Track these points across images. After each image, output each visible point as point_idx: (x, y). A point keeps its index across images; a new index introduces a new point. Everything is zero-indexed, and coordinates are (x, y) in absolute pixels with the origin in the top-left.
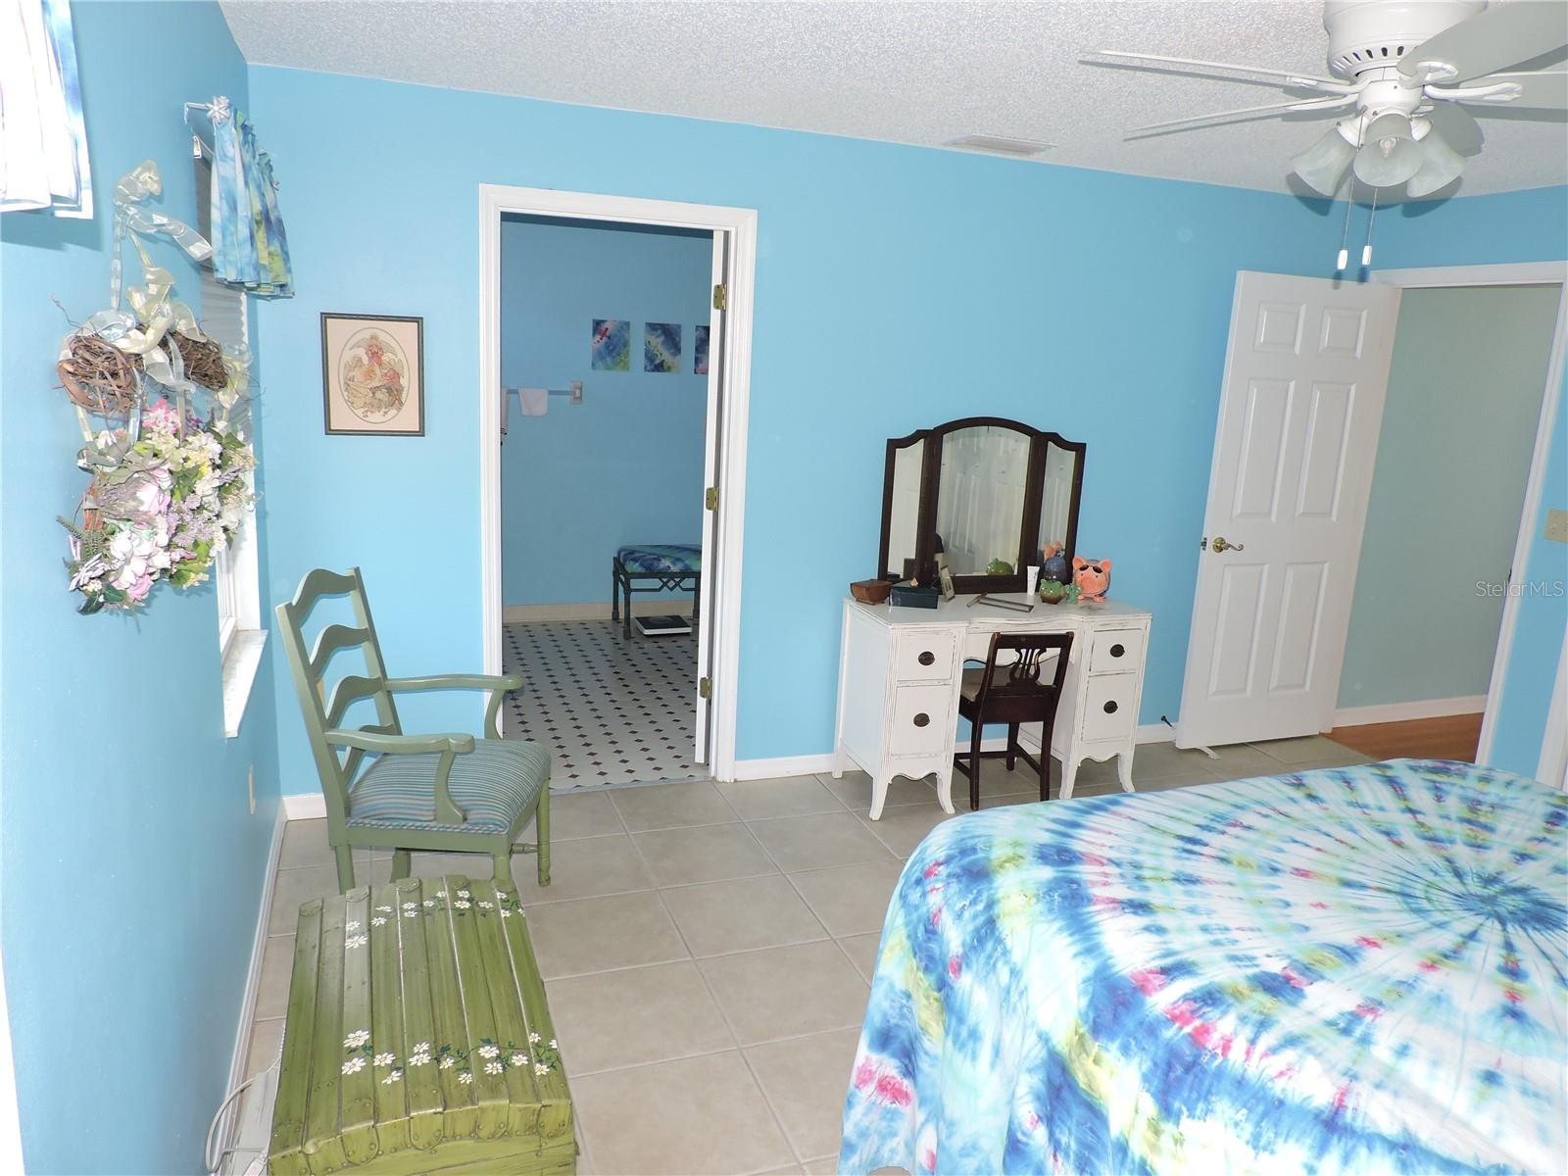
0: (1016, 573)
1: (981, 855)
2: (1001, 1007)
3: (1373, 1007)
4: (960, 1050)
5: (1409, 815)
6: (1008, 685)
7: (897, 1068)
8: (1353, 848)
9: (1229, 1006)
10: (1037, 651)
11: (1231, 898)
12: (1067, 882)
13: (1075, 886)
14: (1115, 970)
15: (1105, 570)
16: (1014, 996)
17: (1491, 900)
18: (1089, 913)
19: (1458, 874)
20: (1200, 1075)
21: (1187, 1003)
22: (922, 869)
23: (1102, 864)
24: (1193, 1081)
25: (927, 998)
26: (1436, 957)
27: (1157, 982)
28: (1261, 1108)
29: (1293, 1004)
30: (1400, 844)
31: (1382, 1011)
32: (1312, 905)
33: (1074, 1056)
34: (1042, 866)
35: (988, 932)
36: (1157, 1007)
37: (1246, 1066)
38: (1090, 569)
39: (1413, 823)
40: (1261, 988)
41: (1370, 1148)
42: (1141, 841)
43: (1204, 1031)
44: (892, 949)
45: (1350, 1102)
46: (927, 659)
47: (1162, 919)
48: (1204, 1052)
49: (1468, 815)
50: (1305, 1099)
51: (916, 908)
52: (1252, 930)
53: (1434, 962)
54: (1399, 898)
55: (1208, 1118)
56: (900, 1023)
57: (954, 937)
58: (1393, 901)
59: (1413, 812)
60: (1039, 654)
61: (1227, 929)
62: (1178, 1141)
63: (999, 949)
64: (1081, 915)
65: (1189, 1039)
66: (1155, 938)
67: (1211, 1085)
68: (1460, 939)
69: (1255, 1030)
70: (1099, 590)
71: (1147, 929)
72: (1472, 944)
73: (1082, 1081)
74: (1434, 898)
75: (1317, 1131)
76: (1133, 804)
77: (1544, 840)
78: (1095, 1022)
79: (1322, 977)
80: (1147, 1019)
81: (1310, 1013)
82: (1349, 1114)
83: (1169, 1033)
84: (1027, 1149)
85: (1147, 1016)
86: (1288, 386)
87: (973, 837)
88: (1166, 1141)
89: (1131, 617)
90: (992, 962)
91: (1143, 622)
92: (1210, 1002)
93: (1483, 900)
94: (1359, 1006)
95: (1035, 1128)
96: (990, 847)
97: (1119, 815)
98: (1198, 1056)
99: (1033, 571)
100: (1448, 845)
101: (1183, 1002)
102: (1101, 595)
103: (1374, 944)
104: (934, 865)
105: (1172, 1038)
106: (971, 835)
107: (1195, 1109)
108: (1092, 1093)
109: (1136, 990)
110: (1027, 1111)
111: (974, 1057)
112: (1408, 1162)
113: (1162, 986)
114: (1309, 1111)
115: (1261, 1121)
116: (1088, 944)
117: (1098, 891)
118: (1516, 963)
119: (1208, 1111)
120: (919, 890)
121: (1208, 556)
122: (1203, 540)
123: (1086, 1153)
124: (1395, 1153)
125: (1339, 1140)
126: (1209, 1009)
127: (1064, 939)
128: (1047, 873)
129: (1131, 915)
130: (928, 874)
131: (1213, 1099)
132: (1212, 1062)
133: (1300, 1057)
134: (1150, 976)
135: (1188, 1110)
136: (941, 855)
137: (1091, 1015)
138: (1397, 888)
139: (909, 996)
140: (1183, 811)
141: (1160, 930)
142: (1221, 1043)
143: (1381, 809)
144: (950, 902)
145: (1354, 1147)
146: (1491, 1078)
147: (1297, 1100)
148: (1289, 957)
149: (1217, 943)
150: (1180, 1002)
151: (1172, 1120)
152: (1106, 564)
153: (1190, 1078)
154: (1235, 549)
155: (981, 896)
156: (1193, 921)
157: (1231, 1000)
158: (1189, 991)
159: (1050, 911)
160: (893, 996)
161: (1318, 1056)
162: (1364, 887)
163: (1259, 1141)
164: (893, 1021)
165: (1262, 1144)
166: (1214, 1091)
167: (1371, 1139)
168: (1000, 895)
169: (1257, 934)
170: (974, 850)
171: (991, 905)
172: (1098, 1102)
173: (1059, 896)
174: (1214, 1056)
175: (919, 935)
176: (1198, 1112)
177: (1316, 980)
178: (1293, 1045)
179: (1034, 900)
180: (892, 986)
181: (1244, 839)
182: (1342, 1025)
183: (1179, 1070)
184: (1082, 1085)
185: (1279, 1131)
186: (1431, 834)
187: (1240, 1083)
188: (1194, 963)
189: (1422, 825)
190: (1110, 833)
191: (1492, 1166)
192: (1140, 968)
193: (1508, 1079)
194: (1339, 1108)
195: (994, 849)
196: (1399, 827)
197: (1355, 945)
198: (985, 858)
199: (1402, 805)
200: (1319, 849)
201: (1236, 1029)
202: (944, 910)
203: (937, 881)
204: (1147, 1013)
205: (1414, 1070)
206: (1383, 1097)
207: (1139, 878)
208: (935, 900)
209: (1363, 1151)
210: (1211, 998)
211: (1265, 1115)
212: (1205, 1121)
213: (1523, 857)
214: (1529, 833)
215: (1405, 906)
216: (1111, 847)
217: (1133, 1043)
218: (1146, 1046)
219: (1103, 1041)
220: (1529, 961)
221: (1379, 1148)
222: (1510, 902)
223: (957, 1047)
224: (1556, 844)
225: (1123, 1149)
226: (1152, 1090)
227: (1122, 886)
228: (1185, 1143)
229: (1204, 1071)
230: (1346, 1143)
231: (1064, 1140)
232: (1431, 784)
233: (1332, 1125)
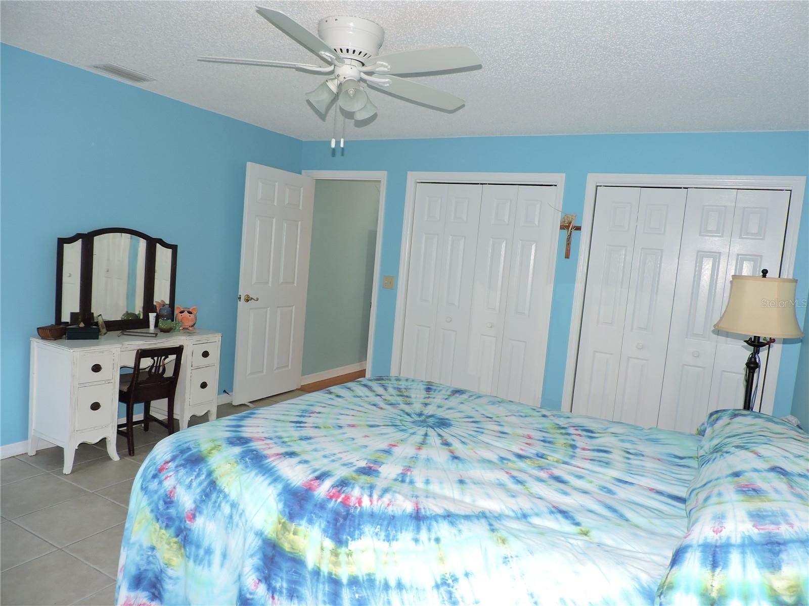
0: (141, 317)
1: (194, 450)
2: (227, 527)
3: (408, 469)
4: (199, 564)
5: (378, 397)
6: (147, 379)
7: (147, 597)
8: (365, 413)
9: (354, 484)
10: (163, 358)
11: (329, 442)
12: (250, 451)
13: (255, 452)
14: (293, 485)
15: (194, 312)
16: (236, 518)
17: (424, 421)
18: (268, 463)
19: (408, 414)
20: (352, 519)
21: (334, 488)
22: (156, 468)
23: (263, 440)
24: (350, 523)
25: (169, 544)
26: (419, 445)
27: (316, 484)
28: (385, 523)
29: (377, 476)
30: (381, 408)
31: (412, 469)
32: (363, 437)
33: (280, 536)
34: (233, 447)
35: (212, 489)
36: (321, 495)
37: (372, 507)
38: (186, 312)
39: (381, 399)
40: (362, 474)
41: (437, 521)
42: (275, 427)
43: (347, 498)
44: (140, 523)
45: (421, 506)
46: (97, 368)
47: (305, 457)
48: (350, 508)
49: (399, 393)
50: (403, 511)
51: (156, 492)
52: (345, 452)
53: (420, 447)
54: (393, 427)
55: (362, 537)
56: (148, 567)
57: (186, 500)
58: (391, 429)
59: (380, 396)
60: (165, 359)
61: (335, 454)
62: (349, 554)
63: (221, 496)
64: (263, 465)
65: (342, 504)
66: (306, 465)
67: (359, 521)
68: (423, 437)
69: (369, 491)
70: (191, 323)
71: (300, 462)
72: (428, 438)
73: (287, 547)
74: (405, 424)
75: (414, 522)
76: (262, 412)
77: (429, 397)
78: (289, 513)
79: (383, 463)
80: (318, 502)
81: (386, 478)
82: (423, 511)
83: (331, 505)
84: (252, 602)
85: (318, 500)
86: (272, 221)
87: (186, 443)
88: (343, 558)
89: (210, 336)
90: (217, 505)
91: (217, 338)
92: (345, 485)
93: (422, 422)
94: (403, 470)
95: (257, 588)
96: (199, 445)
97: (258, 418)
98: (348, 511)
99: (152, 316)
100: (398, 405)
101: (333, 489)
102: (192, 326)
103: (395, 446)
104: (164, 464)
105: (333, 507)
106: (183, 442)
107: (354, 535)
108: (295, 551)
109: (307, 490)
110: (250, 579)
111: (210, 564)
112: (452, 521)
113: (319, 485)
114: (407, 515)
115: (388, 528)
116: (274, 477)
117: (266, 452)
118: (446, 440)
119: (361, 534)
120: (156, 481)
121: (241, 304)
122: (239, 296)
123: (293, 586)
124: (446, 520)
125: (423, 523)
126: (346, 488)
127: (260, 478)
128: (237, 450)
129: (289, 458)
130: (161, 470)
131: (362, 527)
132: (356, 510)
133: (393, 495)
134: (312, 482)
135: (351, 537)
136: (168, 457)
137: (287, 510)
138: (390, 424)
139: (153, 548)
140: (288, 411)
141: (306, 462)
142: (357, 501)
143: (367, 397)
144: (181, 480)
145: (430, 523)
146: (461, 482)
147: (400, 513)
148: (366, 459)
149: (333, 461)
150: (331, 489)
151: (344, 545)
152: (194, 309)
153: (348, 522)
154: (255, 300)
155: (201, 471)
156: (318, 455)
157: (353, 482)
158: (333, 483)
159: (247, 467)
160: (142, 552)
161: (399, 493)
162: (378, 426)
163: (390, 537)
164: (142, 568)
165: (391, 538)
166: (361, 523)
167: (436, 518)
168: (214, 467)
169: (348, 453)
170: (189, 449)
171: (210, 474)
172: (298, 555)
173: (249, 459)
174: (356, 508)
175: (160, 507)
176: (356, 536)
177: (382, 465)
178: (387, 492)
179: (236, 464)
180: (141, 546)
181: (320, 418)
182: (400, 479)
183: (341, 521)
184: (287, 550)
185: (397, 529)
186: (390, 403)
187: (372, 515)
188: (329, 471)
189: (385, 400)
190: (258, 426)
191: (479, 513)
192: (305, 480)
193: (467, 480)
194: (418, 510)
195: (202, 445)
196: (378, 402)
197: (388, 448)
198: (197, 452)
199: (374, 394)
200: (353, 416)
201: (361, 493)
202: (178, 486)
203: (170, 472)
204: (317, 499)
205: (435, 488)
206: (430, 500)
207: (283, 442)
208: (168, 484)
209: (434, 524)
210: (345, 484)
211: (389, 524)
212: (361, 539)
213: (426, 405)
214: (423, 396)
215: (397, 430)
216: (262, 432)
217: (314, 516)
218: (322, 515)
219: (297, 521)
220: (450, 440)
221: (440, 520)
222: (431, 421)
223: (198, 562)
224: (434, 398)
225: (317, 573)
226: (329, 535)
227: (278, 447)
228: (353, 554)
229: (353, 516)
230: (427, 523)
231: (278, 585)
232: (380, 385)
233: (418, 518)
